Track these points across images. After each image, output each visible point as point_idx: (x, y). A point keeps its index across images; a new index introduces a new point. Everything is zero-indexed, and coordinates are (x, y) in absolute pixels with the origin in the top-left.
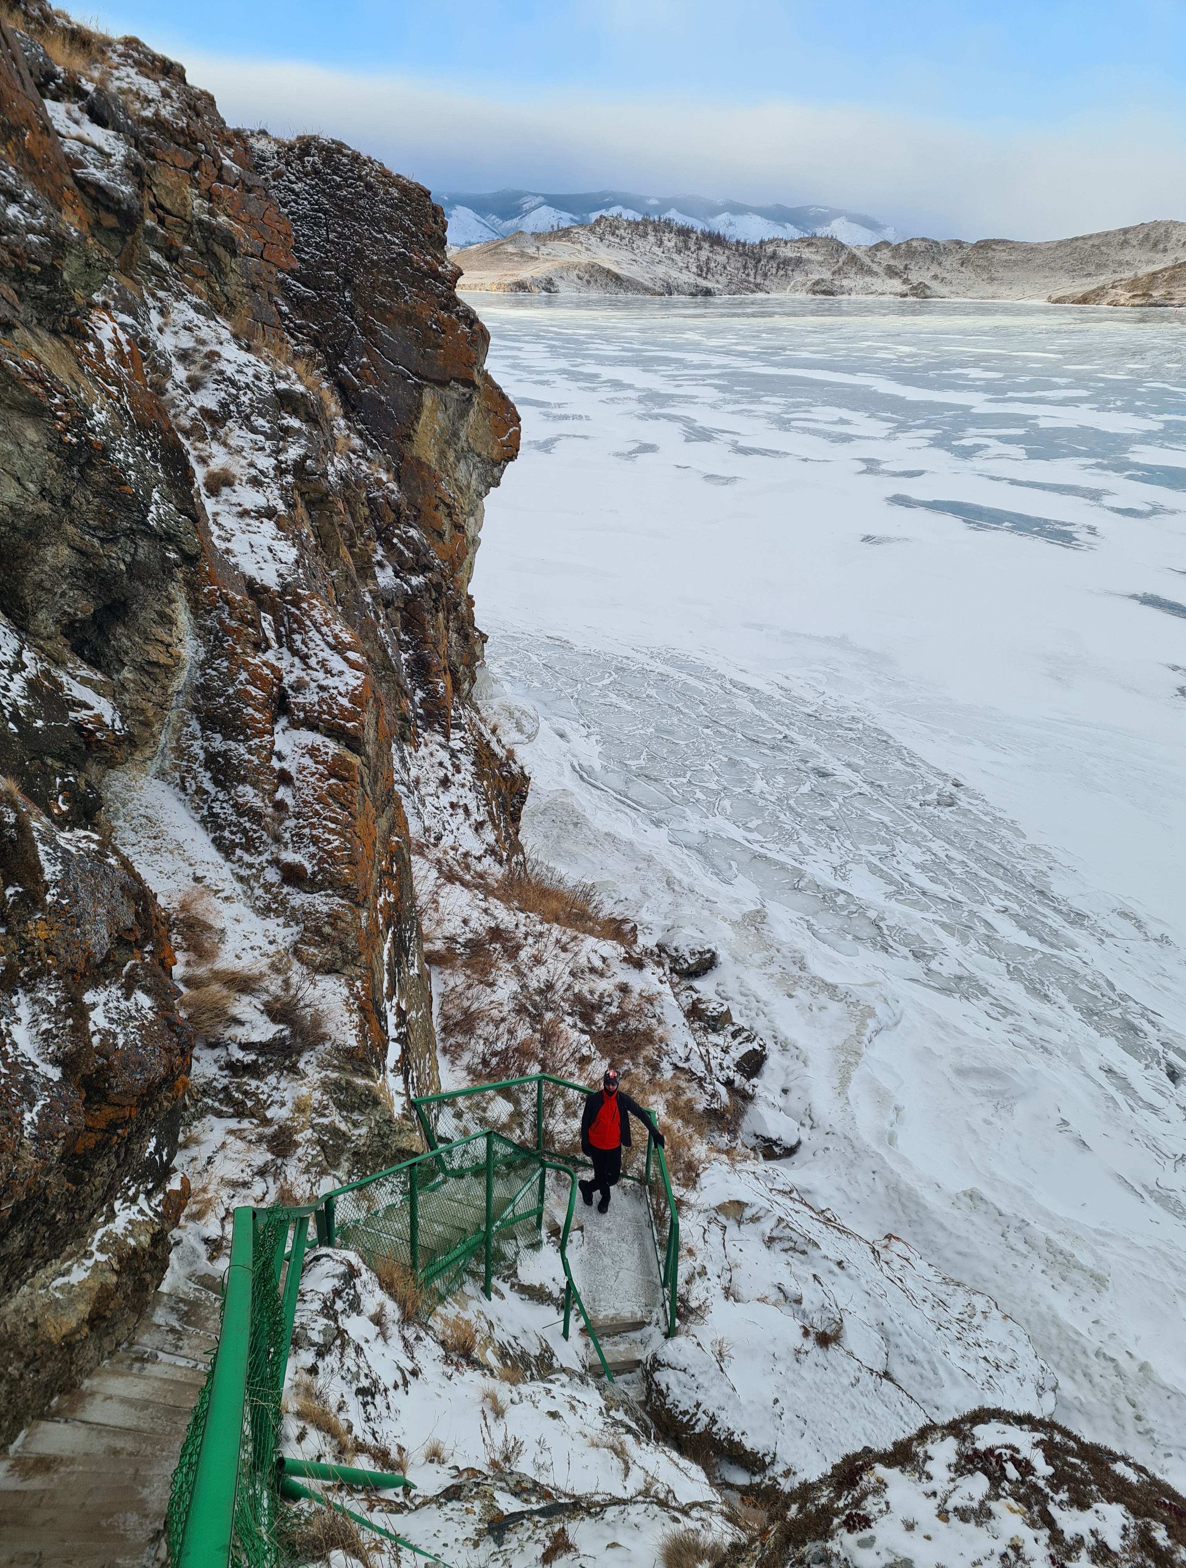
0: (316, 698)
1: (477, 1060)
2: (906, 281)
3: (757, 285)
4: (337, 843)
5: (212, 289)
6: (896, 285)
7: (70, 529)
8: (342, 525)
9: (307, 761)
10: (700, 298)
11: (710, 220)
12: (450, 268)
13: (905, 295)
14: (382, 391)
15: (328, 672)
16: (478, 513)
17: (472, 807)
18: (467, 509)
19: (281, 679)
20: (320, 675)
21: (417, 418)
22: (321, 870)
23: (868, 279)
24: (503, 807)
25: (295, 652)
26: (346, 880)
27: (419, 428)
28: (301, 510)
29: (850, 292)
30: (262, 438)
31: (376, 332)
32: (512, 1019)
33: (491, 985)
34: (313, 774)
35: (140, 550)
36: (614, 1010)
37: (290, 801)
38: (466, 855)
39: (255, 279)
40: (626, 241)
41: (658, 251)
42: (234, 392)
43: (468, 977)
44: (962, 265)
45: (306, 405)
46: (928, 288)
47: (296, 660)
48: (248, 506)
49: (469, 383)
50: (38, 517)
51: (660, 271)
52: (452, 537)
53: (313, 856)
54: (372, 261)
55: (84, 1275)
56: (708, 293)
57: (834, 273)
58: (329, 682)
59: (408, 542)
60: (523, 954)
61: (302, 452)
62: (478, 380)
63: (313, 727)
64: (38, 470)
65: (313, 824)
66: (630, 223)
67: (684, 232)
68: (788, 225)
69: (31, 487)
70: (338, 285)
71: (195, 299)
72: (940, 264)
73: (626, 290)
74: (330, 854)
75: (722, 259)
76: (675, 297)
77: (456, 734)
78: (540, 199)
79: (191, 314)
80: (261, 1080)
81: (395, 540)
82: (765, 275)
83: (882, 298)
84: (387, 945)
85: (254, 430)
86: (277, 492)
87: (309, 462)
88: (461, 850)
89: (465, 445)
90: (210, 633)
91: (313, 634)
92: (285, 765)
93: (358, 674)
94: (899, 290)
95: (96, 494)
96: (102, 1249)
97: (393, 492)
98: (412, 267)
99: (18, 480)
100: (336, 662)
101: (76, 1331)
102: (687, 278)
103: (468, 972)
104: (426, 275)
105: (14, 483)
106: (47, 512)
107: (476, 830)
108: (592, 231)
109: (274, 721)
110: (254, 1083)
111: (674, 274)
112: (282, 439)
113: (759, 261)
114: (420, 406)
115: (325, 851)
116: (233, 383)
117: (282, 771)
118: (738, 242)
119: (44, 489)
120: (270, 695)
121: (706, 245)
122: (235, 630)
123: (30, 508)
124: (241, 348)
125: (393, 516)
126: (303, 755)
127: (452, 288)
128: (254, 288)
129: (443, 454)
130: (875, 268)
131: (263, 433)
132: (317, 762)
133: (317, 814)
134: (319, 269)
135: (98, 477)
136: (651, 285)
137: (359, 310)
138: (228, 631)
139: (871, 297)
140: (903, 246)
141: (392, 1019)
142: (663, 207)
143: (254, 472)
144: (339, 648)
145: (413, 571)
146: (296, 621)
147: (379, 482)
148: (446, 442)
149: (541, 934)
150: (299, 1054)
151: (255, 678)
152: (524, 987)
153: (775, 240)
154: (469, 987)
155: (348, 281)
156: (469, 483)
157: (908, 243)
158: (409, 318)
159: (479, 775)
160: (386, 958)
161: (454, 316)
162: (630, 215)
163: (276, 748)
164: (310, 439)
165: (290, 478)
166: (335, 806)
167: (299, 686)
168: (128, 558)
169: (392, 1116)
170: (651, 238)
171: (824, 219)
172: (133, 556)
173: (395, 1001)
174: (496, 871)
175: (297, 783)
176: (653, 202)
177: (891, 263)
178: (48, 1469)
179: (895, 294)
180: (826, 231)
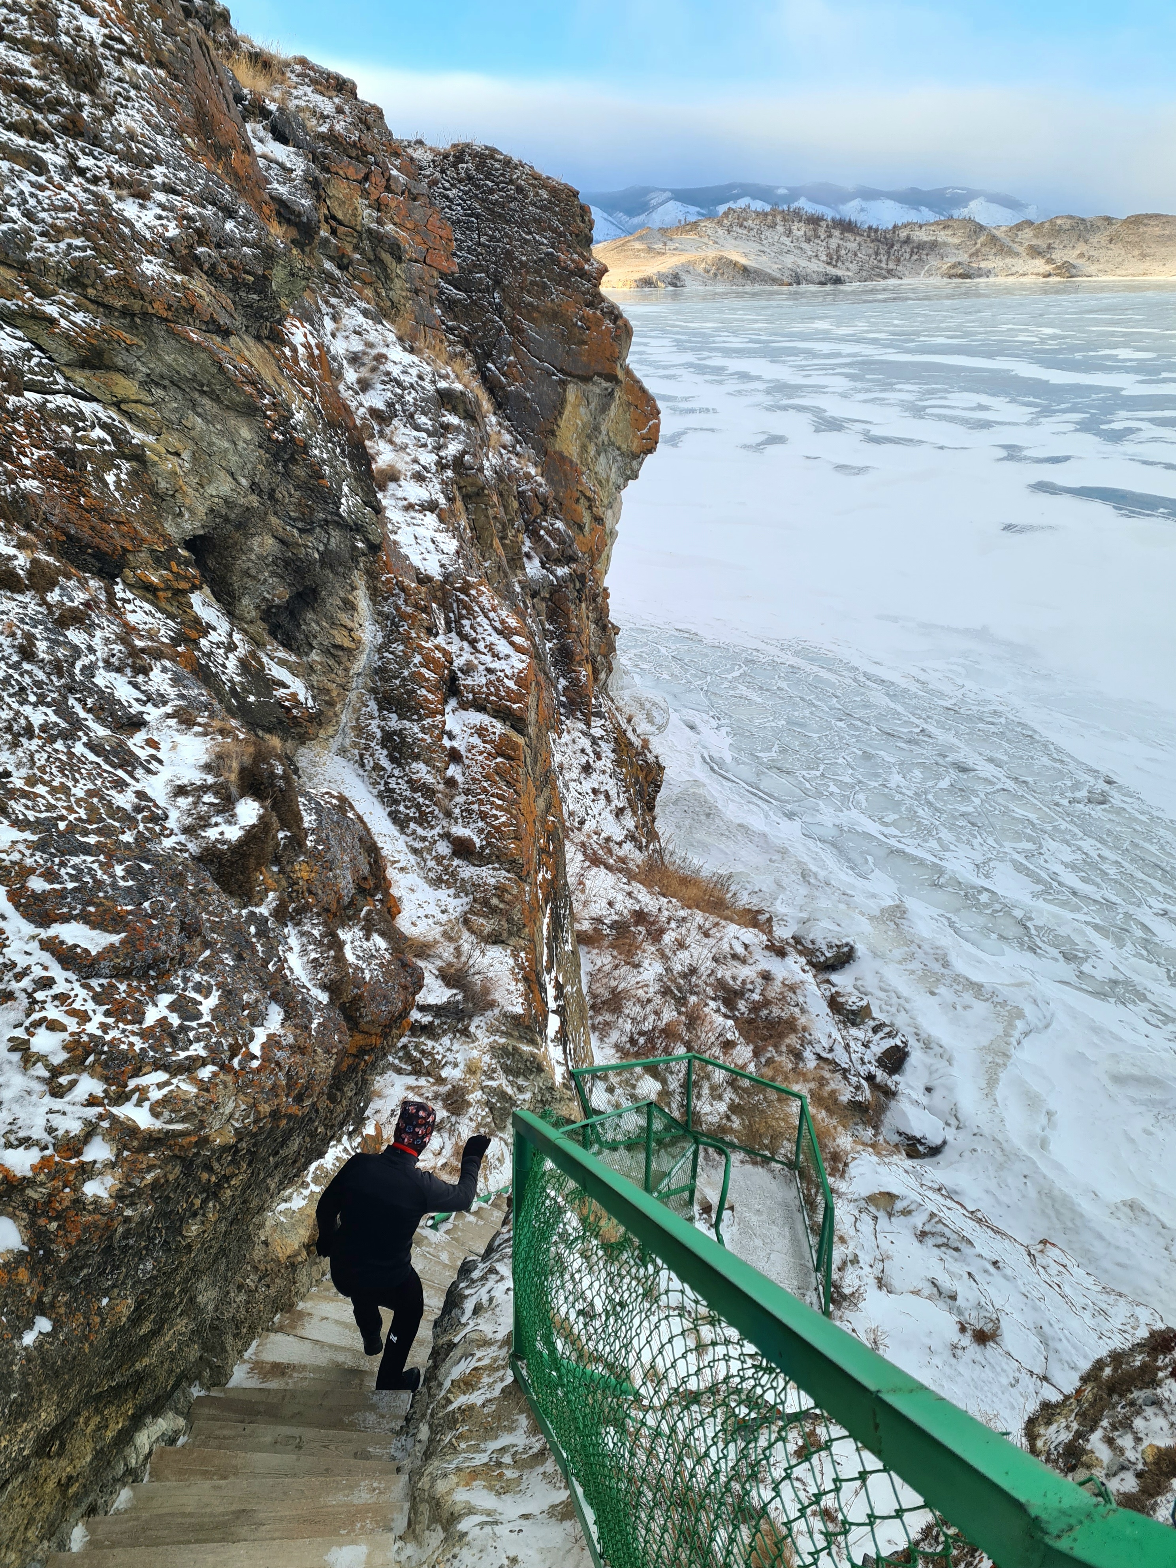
0: (484, 681)
1: (625, 1039)
2: (1050, 261)
3: (889, 271)
4: (503, 819)
5: (378, 294)
6: (1040, 265)
7: (274, 520)
8: (495, 518)
9: (476, 740)
10: (829, 287)
11: (841, 207)
12: (596, 265)
13: (1049, 275)
14: (527, 387)
15: (496, 656)
16: (616, 506)
17: (613, 793)
18: (606, 502)
19: (451, 663)
20: (488, 659)
21: (561, 414)
22: (489, 844)
23: (1009, 260)
24: (640, 793)
25: (463, 637)
26: (512, 855)
27: (562, 424)
28: (459, 504)
29: (988, 274)
30: (424, 435)
31: (523, 331)
32: (658, 1000)
33: (637, 966)
34: (481, 753)
35: (333, 540)
36: (756, 997)
37: (460, 779)
38: (608, 839)
39: (418, 284)
40: (754, 232)
41: (786, 240)
42: (399, 391)
43: (614, 957)
44: (1111, 241)
45: (464, 402)
46: (1074, 267)
47: (465, 644)
48: (413, 500)
49: (612, 378)
50: (248, 509)
51: (789, 261)
52: (592, 530)
53: (481, 831)
54: (521, 262)
55: (303, 1203)
56: (838, 281)
57: (971, 256)
58: (496, 665)
59: (554, 533)
60: (668, 938)
61: (460, 447)
62: (621, 375)
63: (481, 709)
64: (249, 466)
65: (481, 800)
66: (758, 214)
67: (814, 221)
68: (923, 208)
69: (244, 481)
70: (488, 286)
71: (364, 305)
72: (1086, 242)
73: (753, 281)
74: (497, 829)
75: (853, 246)
76: (804, 287)
77: (597, 722)
78: (668, 194)
79: (361, 319)
80: (436, 1041)
81: (542, 532)
82: (898, 261)
83: (1023, 279)
84: (546, 920)
85: (417, 428)
86: (438, 487)
87: (467, 457)
88: (603, 835)
89: (606, 439)
90: (387, 619)
91: (481, 619)
92: (455, 744)
93: (524, 657)
94: (1041, 271)
95: (297, 487)
96: (316, 1180)
97: (540, 485)
98: (559, 265)
99: (232, 474)
100: (503, 646)
101: (298, 1253)
102: (816, 267)
103: (615, 953)
104: (572, 273)
105: (229, 479)
106: (256, 504)
107: (617, 816)
108: (720, 223)
109: (445, 702)
110: (430, 1043)
111: (803, 263)
112: (443, 435)
113: (892, 246)
114: (563, 401)
115: (493, 826)
116: (399, 384)
117: (453, 749)
118: (870, 228)
119: (254, 483)
120: (441, 677)
121: (836, 233)
122: (410, 616)
123: (242, 501)
124: (405, 349)
125: (540, 509)
126: (472, 735)
127: (596, 286)
128: (417, 292)
129: (584, 448)
130: (1016, 247)
131: (426, 431)
132: (484, 742)
133: (485, 790)
134: (470, 272)
135: (300, 472)
136: (778, 276)
137: (508, 310)
138: (403, 616)
139: (1011, 280)
140: (1047, 225)
141: (551, 992)
142: (794, 195)
143: (417, 467)
144: (505, 632)
145: (558, 562)
146: (465, 607)
147: (528, 477)
148: (588, 436)
149: (684, 919)
150: (471, 1017)
151: (429, 661)
152: (668, 970)
153: (909, 224)
154: (616, 967)
155: (497, 283)
156: (608, 476)
157: (1052, 222)
158: (555, 316)
159: (618, 763)
160: (545, 932)
161: (598, 313)
162: (758, 205)
163: (447, 728)
164: (468, 435)
165: (450, 473)
166: (501, 784)
167: (468, 670)
168: (321, 548)
169: (553, 1084)
170: (780, 229)
171: (962, 200)
172: (326, 545)
173: (553, 974)
174: (637, 857)
175: (467, 762)
176: (782, 191)
177: (1034, 242)
178: (283, 1374)
179: (1038, 274)
180: (964, 212)
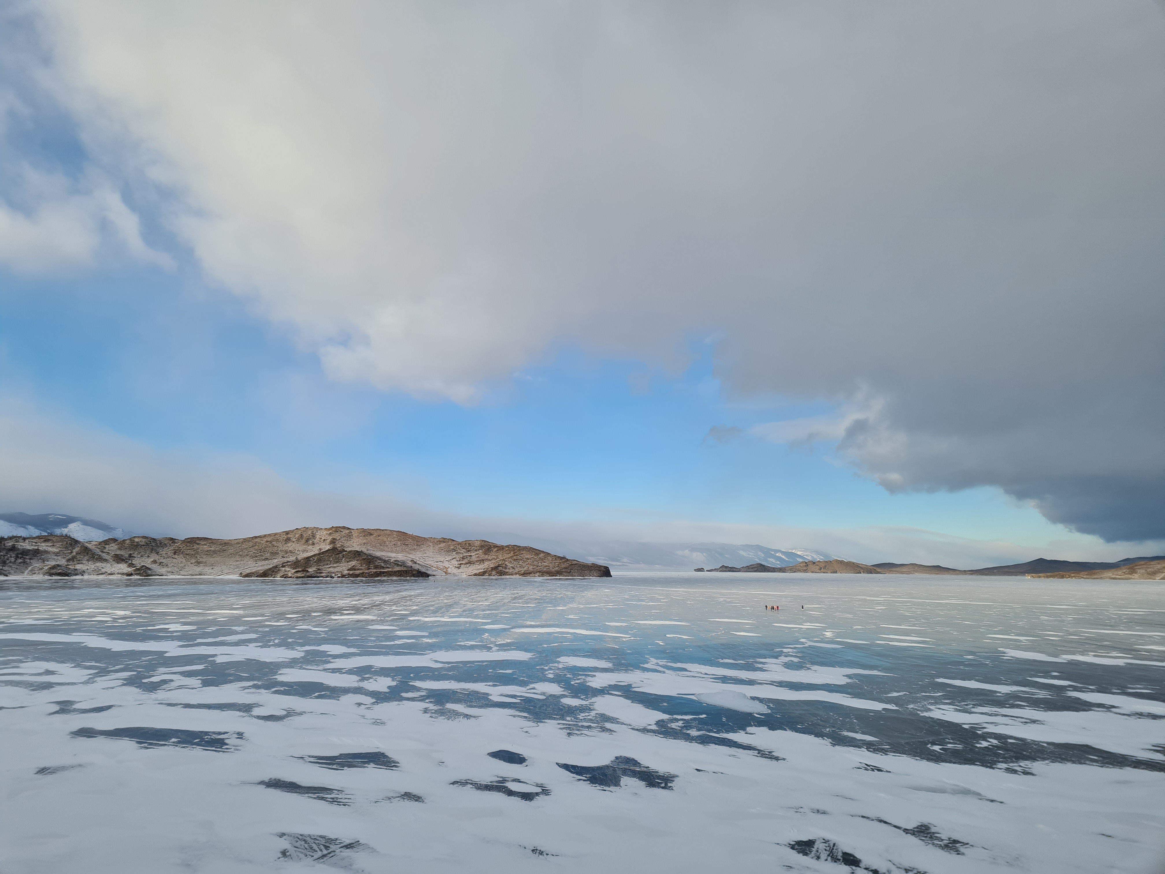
2: (131, 565)
6: (123, 567)
13: (131, 575)
23: (99, 564)
29: (83, 573)
44: (175, 553)
46: (150, 569)
57: (68, 560)
72: (157, 553)
94: (125, 571)
130: (104, 556)
139: (101, 577)
140: (128, 542)
157: (131, 540)
171: (63, 523)
177: (119, 552)
179: (123, 574)
180: (65, 531)
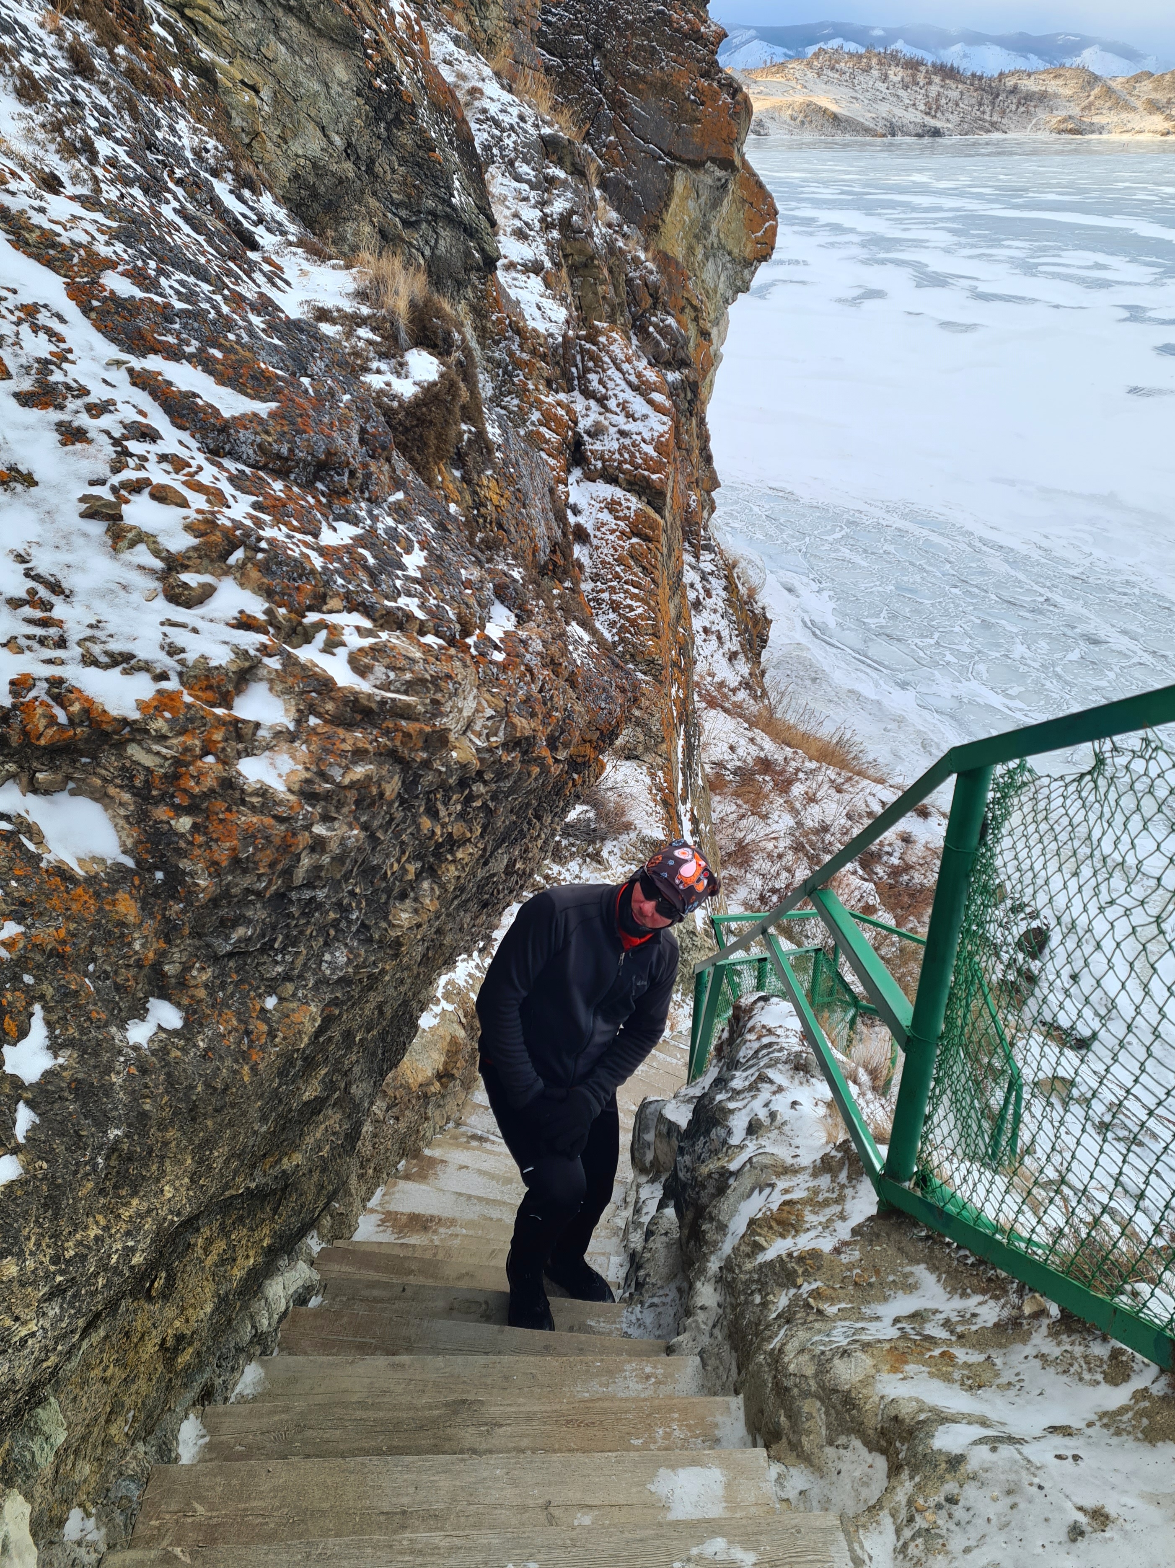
0: (616, 446)
1: (754, 896)
3: (993, 124)
4: (640, 611)
5: (471, 23)
6: (1158, 121)
7: (373, 202)
8: (604, 298)
9: (606, 516)
10: (926, 140)
11: (942, 52)
12: (713, 28)
13: (1168, 133)
14: (629, 174)
15: (630, 416)
16: (722, 322)
17: (725, 634)
18: (712, 316)
19: (576, 423)
20: (620, 420)
21: (667, 206)
22: (622, 640)
23: (1124, 116)
24: (750, 642)
25: (589, 394)
26: (650, 654)
27: (668, 218)
28: (564, 273)
29: (1101, 130)
30: (526, 187)
31: (626, 105)
32: (790, 857)
33: (765, 817)
34: (613, 532)
35: (442, 242)
36: (895, 861)
37: (586, 561)
38: (722, 684)
39: (518, 13)
40: (845, 77)
41: (882, 87)
42: (498, 133)
43: (738, 806)
45: (572, 153)
47: (592, 403)
48: (516, 259)
49: (727, 164)
50: (341, 181)
51: (884, 109)
52: (698, 345)
53: (613, 624)
54: (626, 22)
55: (436, 1021)
56: (936, 133)
57: (1083, 109)
58: (631, 427)
59: (665, 331)
60: (797, 790)
61: (568, 205)
62: (738, 162)
63: (612, 480)
64: (345, 118)
65: (613, 588)
66: (851, 55)
67: (913, 65)
69: (337, 140)
70: (586, 51)
71: (455, 31)
73: (844, 131)
74: (633, 622)
75: (954, 94)
76: (899, 138)
77: (706, 556)
78: (752, 32)
79: (451, 47)
80: (563, 865)
81: (651, 329)
82: (1003, 113)
84: (681, 743)
85: (518, 178)
86: (543, 248)
87: (575, 217)
88: (716, 679)
89: (716, 241)
90: (499, 366)
91: (612, 372)
92: (581, 520)
93: (665, 419)
94: (1159, 128)
95: (403, 161)
96: (447, 996)
97: (651, 272)
98: (670, 26)
99: (323, 129)
100: (638, 405)
101: (429, 1083)
102: (914, 117)
103: (740, 802)
104: (686, 37)
105: (319, 134)
106: (351, 175)
107: (730, 660)
108: (810, 65)
109: (569, 472)
110: (556, 868)
111: (899, 112)
112: (547, 190)
113: (997, 96)
114: (670, 191)
115: (628, 619)
116: (497, 124)
117: (578, 526)
118: (974, 75)
119: (349, 145)
120: (565, 439)
121: (937, 79)
122: (526, 364)
123: (334, 167)
124: (503, 87)
125: (650, 301)
126: (601, 510)
127: (714, 53)
128: (516, 23)
129: (691, 250)
130: (1133, 101)
131: (528, 182)
132: (617, 518)
133: (617, 577)
134: (567, 33)
135: (405, 138)
136: (872, 126)
137: (609, 80)
138: (518, 364)
139: (1126, 137)
140: (1168, 77)
141: (687, 826)
142: (891, 36)
143: (518, 223)
144: (641, 388)
145: (668, 365)
146: (591, 359)
147: (636, 260)
148: (696, 236)
149: (812, 772)
150: (603, 839)
151: (548, 419)
152: (800, 824)
154: (743, 816)
155: (598, 47)
156: (716, 286)
158: (664, 88)
159: (729, 602)
160: (680, 756)
161: (715, 84)
162: (852, 47)
163: (571, 501)
164: (576, 192)
165: (555, 234)
166: (637, 570)
167: (596, 432)
168: (427, 252)
169: (695, 927)
170: (875, 73)
171: (1076, 47)
172: (433, 249)
173: (689, 805)
174: (753, 707)
175: (595, 542)
176: (878, 33)
177: (1154, 96)
178: (425, 1228)
179: (1155, 132)
180: (1078, 61)
